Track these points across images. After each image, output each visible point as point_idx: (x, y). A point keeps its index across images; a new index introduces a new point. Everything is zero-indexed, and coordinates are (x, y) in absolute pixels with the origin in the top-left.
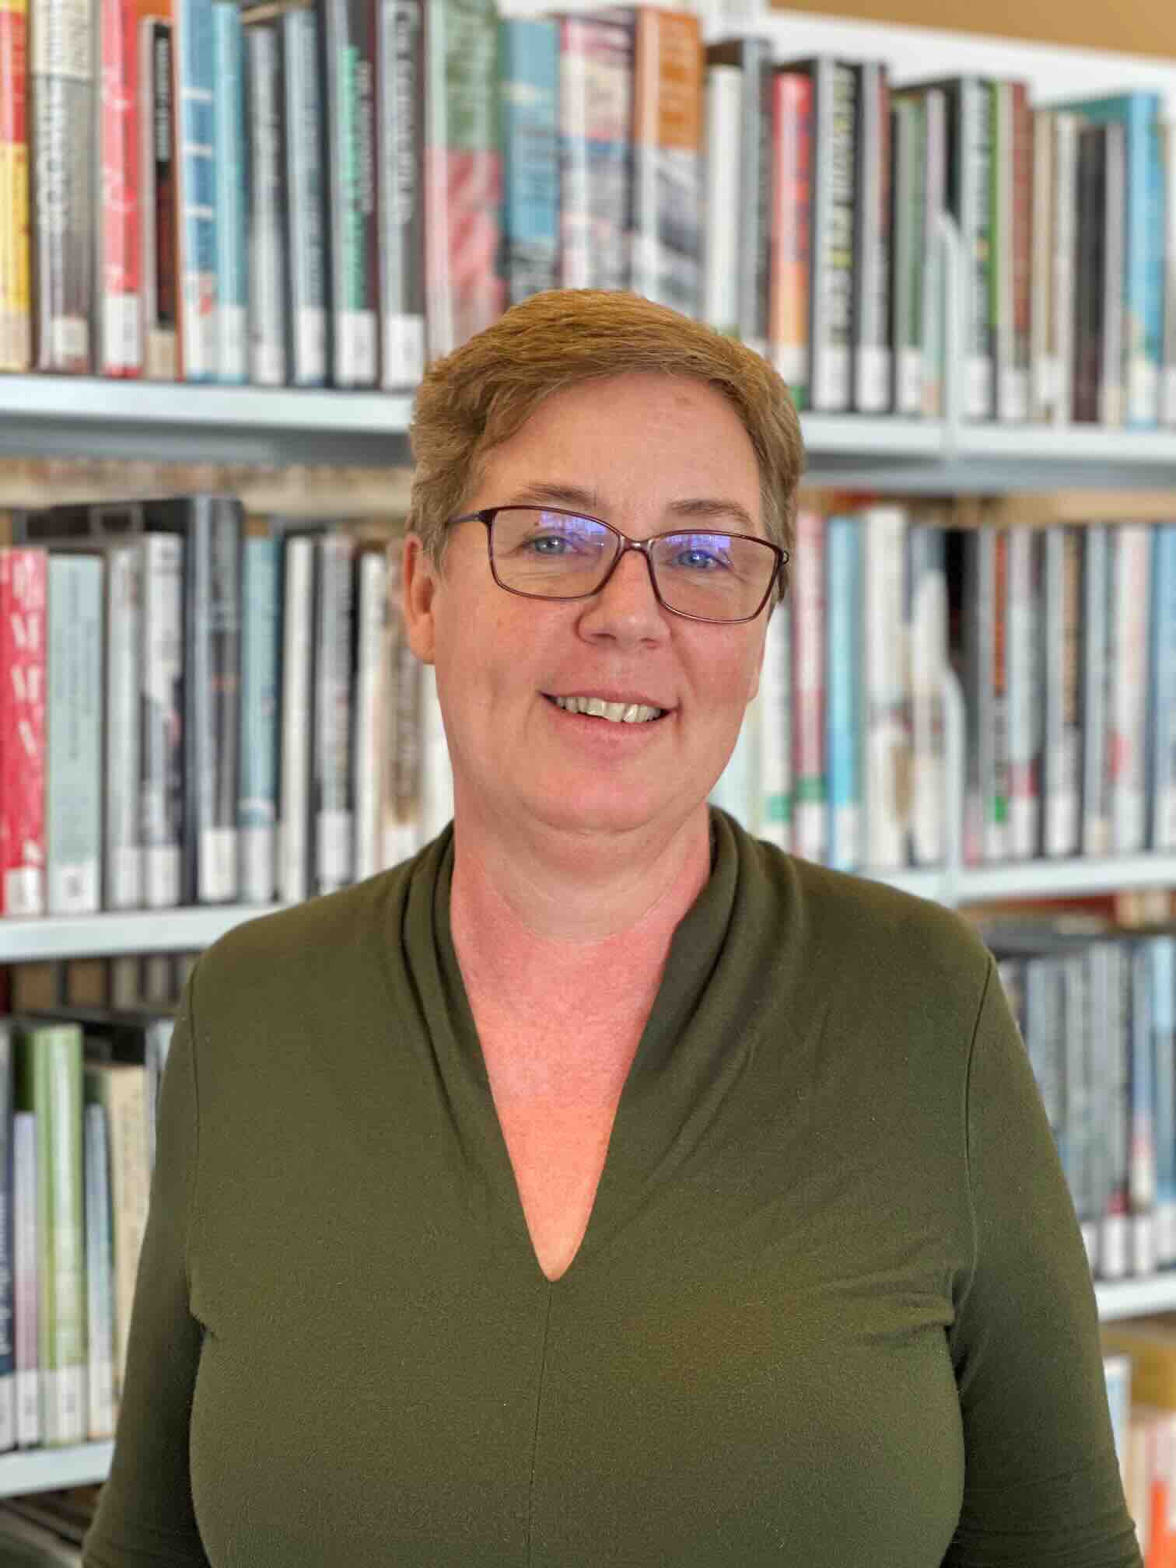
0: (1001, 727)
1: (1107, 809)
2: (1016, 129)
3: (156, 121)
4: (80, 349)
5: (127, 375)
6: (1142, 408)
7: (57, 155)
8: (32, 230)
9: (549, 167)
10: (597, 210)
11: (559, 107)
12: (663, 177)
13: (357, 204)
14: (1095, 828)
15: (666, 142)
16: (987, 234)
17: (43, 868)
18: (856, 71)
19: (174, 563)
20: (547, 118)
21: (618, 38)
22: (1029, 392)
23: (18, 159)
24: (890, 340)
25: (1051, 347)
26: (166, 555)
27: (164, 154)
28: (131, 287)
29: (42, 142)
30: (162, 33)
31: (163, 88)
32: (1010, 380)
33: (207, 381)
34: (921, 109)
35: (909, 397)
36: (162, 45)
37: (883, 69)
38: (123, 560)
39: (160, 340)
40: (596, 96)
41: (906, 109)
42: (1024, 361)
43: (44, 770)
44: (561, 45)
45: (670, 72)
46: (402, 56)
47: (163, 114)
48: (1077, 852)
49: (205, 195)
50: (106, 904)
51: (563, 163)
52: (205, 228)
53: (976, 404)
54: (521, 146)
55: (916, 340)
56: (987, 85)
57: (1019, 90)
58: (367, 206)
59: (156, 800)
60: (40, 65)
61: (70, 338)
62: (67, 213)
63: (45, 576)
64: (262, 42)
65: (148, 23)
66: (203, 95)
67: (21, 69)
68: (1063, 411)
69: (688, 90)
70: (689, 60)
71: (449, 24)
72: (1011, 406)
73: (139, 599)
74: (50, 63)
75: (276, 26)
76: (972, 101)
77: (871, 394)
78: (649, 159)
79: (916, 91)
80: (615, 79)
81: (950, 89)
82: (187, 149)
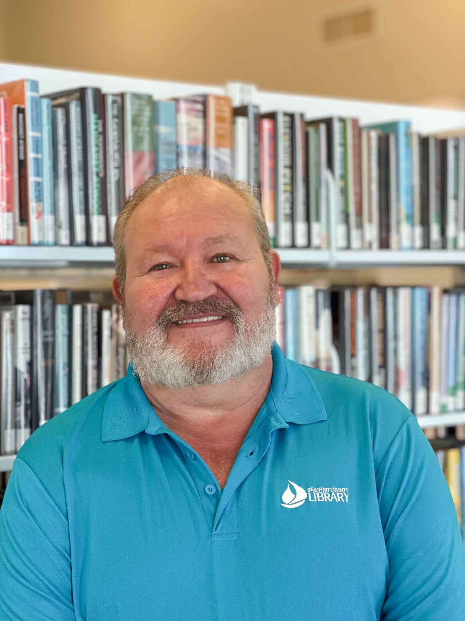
0: (353, 368)
2: (354, 137)
3: (19, 145)
5: (8, 243)
6: (406, 243)
9: (174, 157)
11: (177, 134)
12: (217, 159)
13: (98, 174)
15: (218, 146)
16: (344, 177)
18: (292, 116)
19: (27, 316)
20: (172, 138)
21: (199, 107)
22: (362, 237)
24: (308, 219)
25: (370, 220)
26: (24, 313)
27: (22, 158)
28: (9, 209)
30: (21, 111)
31: (21, 134)
32: (355, 233)
33: (40, 244)
34: (317, 131)
35: (316, 241)
36: (21, 116)
37: (302, 116)
38: (7, 315)
39: (21, 229)
40: (191, 129)
41: (311, 130)
42: (360, 225)
44: (177, 110)
45: (219, 119)
46: (115, 117)
47: (21, 142)
49: (38, 173)
51: (178, 155)
52: (38, 185)
53: (342, 243)
54: (162, 148)
55: (318, 219)
56: (342, 120)
57: (355, 122)
58: (102, 175)
59: (22, 409)
64: (60, 113)
65: (15, 107)
66: (38, 134)
68: (375, 245)
69: (227, 125)
70: (227, 114)
71: (133, 104)
72: (356, 243)
73: (13, 330)
75: (66, 107)
76: (337, 127)
77: (301, 240)
78: (212, 152)
79: (315, 123)
80: (198, 123)
81: (328, 122)
82: (31, 155)
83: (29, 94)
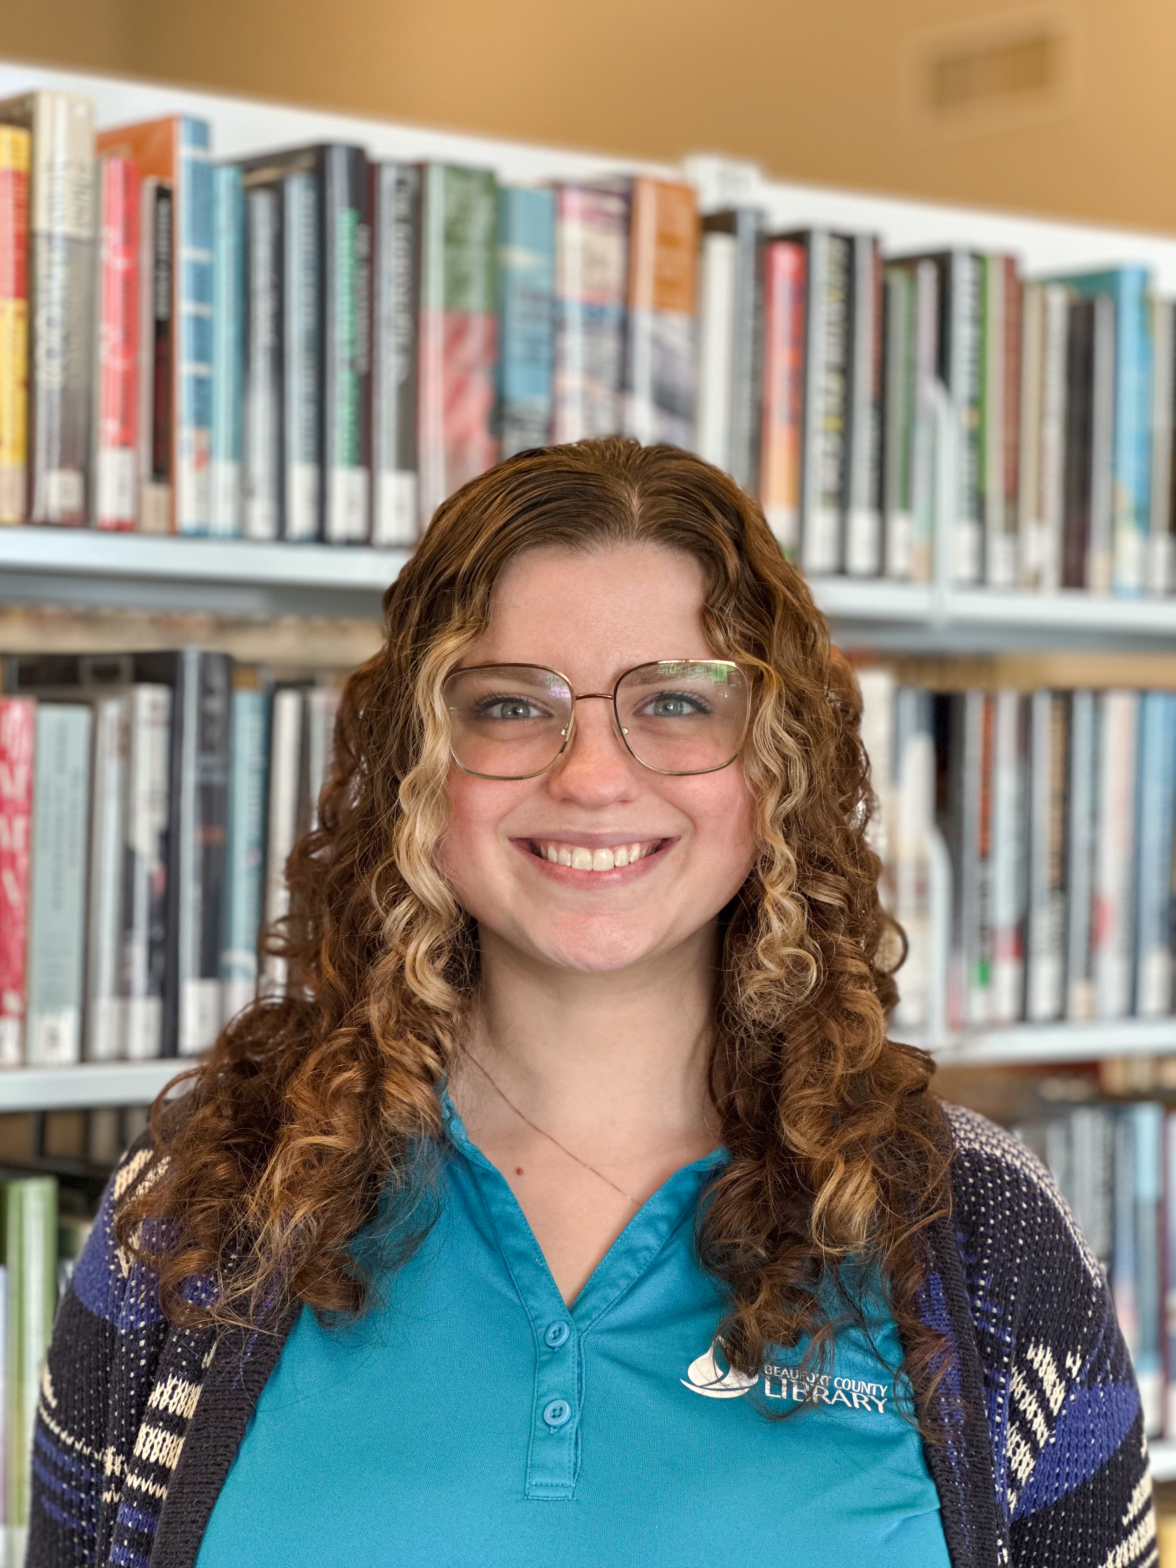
0: (985, 891)
1: (1090, 973)
2: (1008, 301)
3: (156, 280)
4: (74, 501)
5: (122, 528)
6: (1129, 576)
7: (56, 312)
8: (29, 385)
9: (543, 329)
10: (592, 372)
11: (554, 270)
12: (657, 342)
13: (352, 364)
14: (1079, 993)
15: (661, 306)
16: (977, 402)
17: (23, 1018)
18: (849, 242)
19: (162, 715)
20: (543, 283)
21: (614, 206)
22: (1017, 557)
23: (18, 315)
24: (880, 504)
25: (1040, 514)
26: (154, 706)
27: (163, 311)
28: (126, 441)
29: (41, 299)
30: (164, 194)
31: (163, 249)
32: (999, 547)
33: (201, 534)
34: (913, 281)
35: (899, 560)
36: (164, 208)
37: (875, 241)
38: (111, 710)
39: (154, 494)
40: (592, 261)
41: (898, 280)
42: (1013, 527)
43: (27, 920)
44: (558, 212)
45: (666, 239)
46: (400, 220)
47: (163, 274)
48: (1061, 1017)
49: (203, 353)
50: (85, 1055)
51: (557, 325)
52: (202, 385)
53: (965, 568)
54: (516, 308)
55: (907, 504)
56: (978, 258)
57: (1010, 263)
58: (362, 363)
59: (139, 953)
60: (42, 223)
61: (64, 491)
62: (66, 368)
63: (33, 726)
64: (262, 205)
65: (149, 185)
66: (202, 256)
67: (22, 227)
68: (1051, 576)
69: (683, 257)
70: (685, 227)
71: (448, 190)
72: (1000, 571)
73: (126, 750)
74: (51, 221)
75: (277, 189)
76: (963, 274)
77: (861, 558)
78: (644, 322)
79: (908, 262)
80: (611, 246)
81: (942, 261)
82: (185, 308)
83: (184, 153)
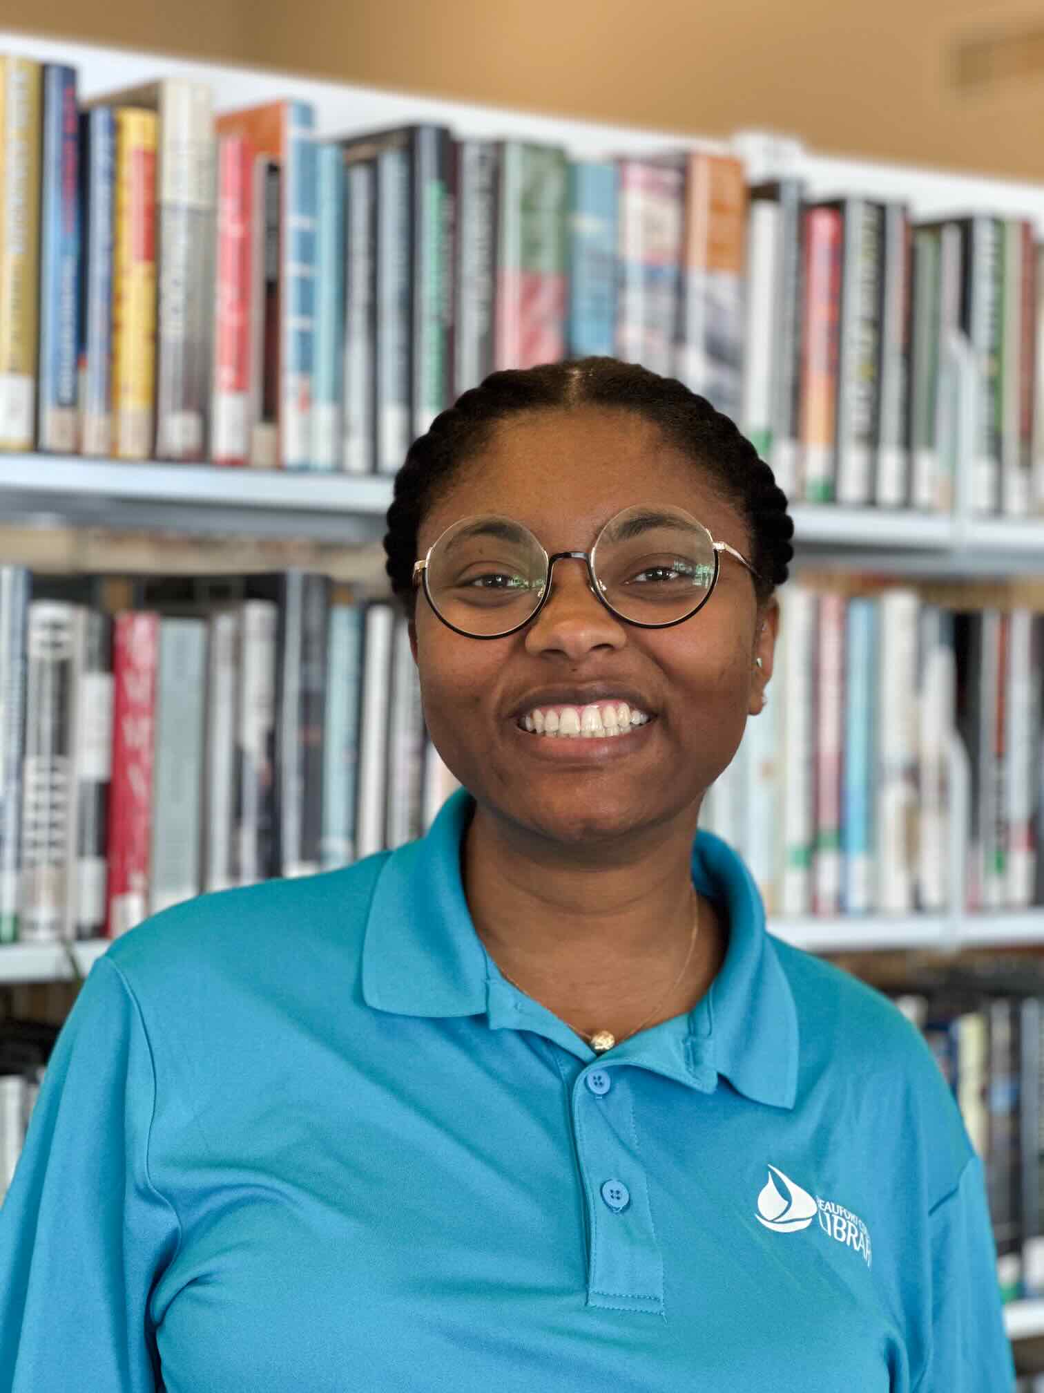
0: (1000, 787)
2: (1023, 261)
3: (267, 245)
4: (193, 440)
5: (233, 463)
7: (180, 273)
8: (156, 338)
9: (607, 287)
10: (650, 325)
11: (618, 235)
12: (710, 300)
13: (438, 318)
15: (712, 269)
16: (996, 352)
17: (147, 894)
18: (881, 209)
19: (269, 629)
20: (607, 245)
21: (671, 178)
22: (1032, 490)
23: (147, 277)
24: (907, 443)
26: (262, 623)
27: (272, 272)
28: (240, 386)
29: (168, 263)
30: (274, 170)
31: (273, 217)
32: (1014, 479)
33: (304, 469)
34: (939, 243)
35: (924, 493)
37: (905, 208)
38: (225, 625)
39: (263, 434)
40: (651, 226)
41: (925, 244)
42: (1026, 462)
43: (150, 808)
44: (620, 183)
45: (717, 207)
46: (481, 192)
47: (273, 240)
49: (307, 308)
51: (620, 284)
52: (306, 339)
53: (984, 501)
54: (584, 269)
55: (931, 442)
56: (998, 223)
57: (1027, 228)
59: (249, 839)
60: (167, 196)
61: (184, 431)
62: (187, 323)
63: (157, 640)
64: (360, 179)
65: (261, 162)
66: (307, 223)
67: (150, 200)
69: (731, 222)
70: (734, 196)
71: (522, 165)
72: (1015, 501)
73: (238, 660)
74: (175, 193)
75: (373, 165)
76: (984, 237)
77: (890, 490)
78: (698, 281)
79: (935, 227)
80: (668, 214)
81: (965, 225)
82: (292, 270)
83: (292, 133)
